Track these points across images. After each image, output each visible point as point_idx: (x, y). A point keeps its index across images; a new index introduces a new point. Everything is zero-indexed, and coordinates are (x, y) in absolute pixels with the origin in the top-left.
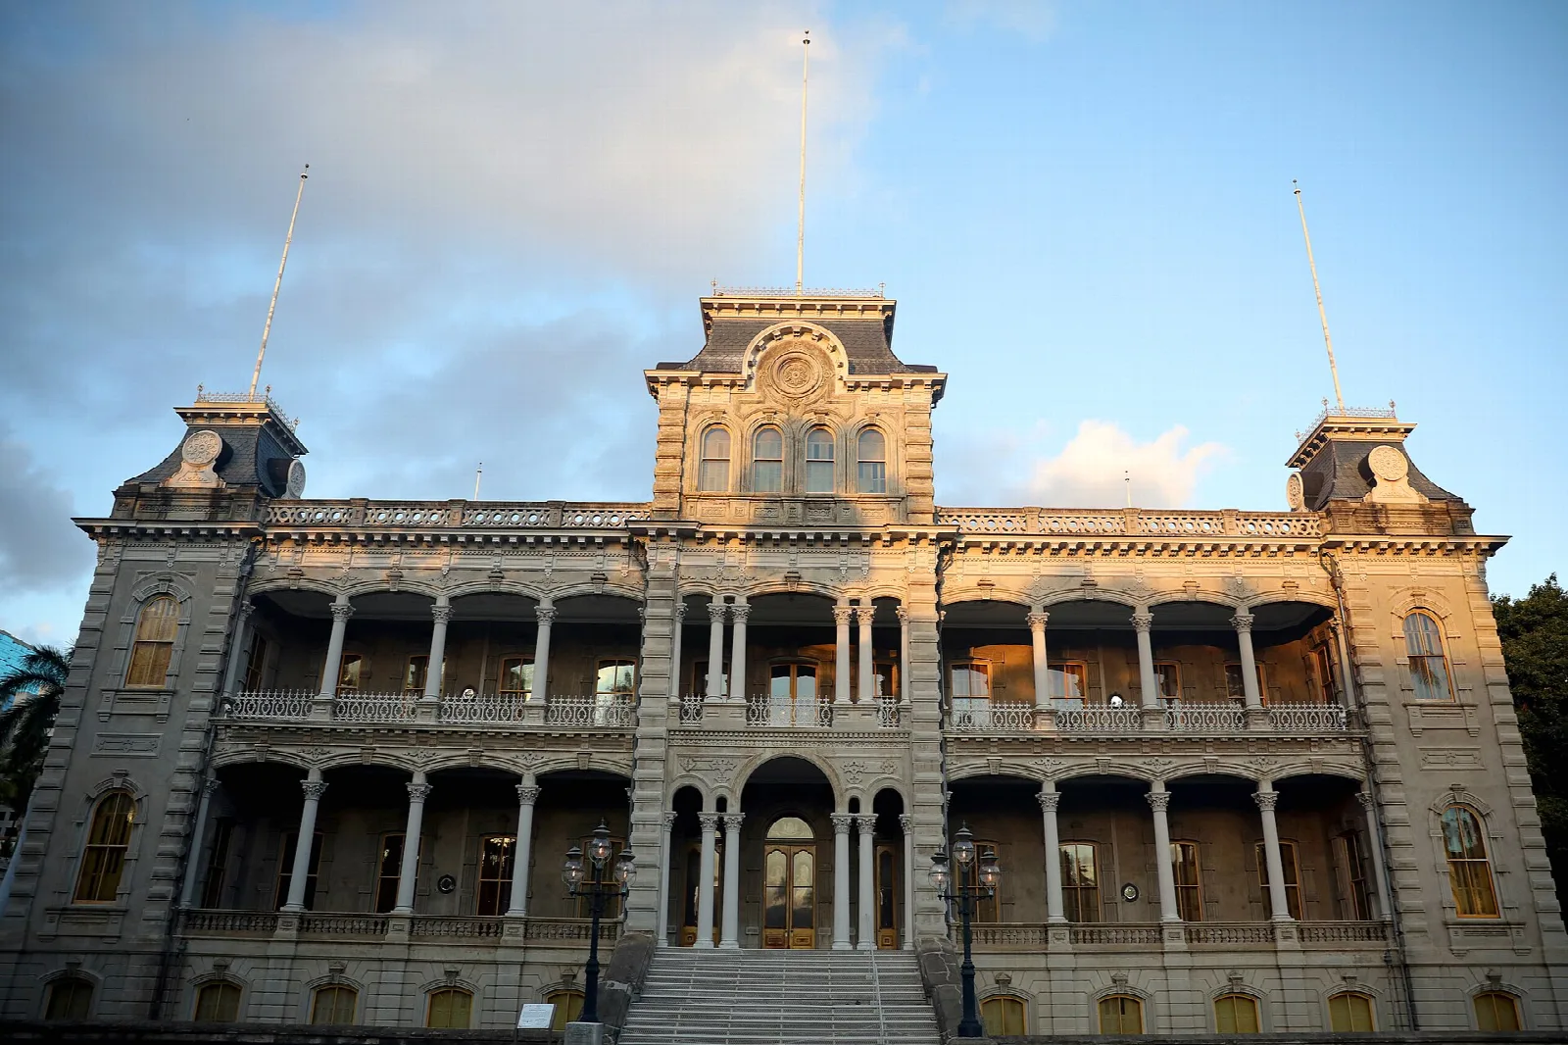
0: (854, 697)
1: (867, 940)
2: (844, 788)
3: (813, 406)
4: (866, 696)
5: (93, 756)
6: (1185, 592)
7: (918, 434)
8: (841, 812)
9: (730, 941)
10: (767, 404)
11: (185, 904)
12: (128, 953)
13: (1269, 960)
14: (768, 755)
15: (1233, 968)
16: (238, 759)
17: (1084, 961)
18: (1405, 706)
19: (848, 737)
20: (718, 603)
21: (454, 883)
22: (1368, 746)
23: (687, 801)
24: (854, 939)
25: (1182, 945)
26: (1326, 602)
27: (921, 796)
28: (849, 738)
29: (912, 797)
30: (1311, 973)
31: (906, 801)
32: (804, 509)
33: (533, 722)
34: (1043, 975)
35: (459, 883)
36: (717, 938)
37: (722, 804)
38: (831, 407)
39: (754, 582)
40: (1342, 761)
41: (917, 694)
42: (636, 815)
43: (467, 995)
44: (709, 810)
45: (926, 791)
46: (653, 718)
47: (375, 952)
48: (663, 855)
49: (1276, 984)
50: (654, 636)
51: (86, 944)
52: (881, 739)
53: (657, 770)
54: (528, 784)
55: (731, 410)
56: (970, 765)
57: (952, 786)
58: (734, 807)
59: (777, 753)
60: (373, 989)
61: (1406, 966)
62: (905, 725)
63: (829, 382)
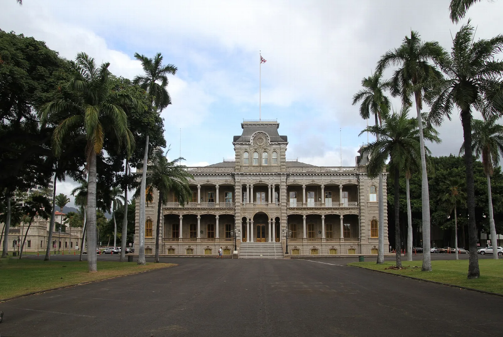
0: (272, 201)
1: (274, 241)
2: (270, 217)
3: (264, 148)
4: (274, 202)
6: (331, 182)
7: (283, 154)
8: (270, 221)
9: (252, 241)
10: (255, 148)
11: (163, 237)
13: (339, 244)
14: (257, 212)
16: (167, 214)
17: (309, 244)
18: (367, 203)
20: (248, 185)
21: (203, 232)
22: (360, 209)
23: (244, 219)
24: (272, 240)
25: (325, 241)
26: (356, 184)
27: (283, 218)
28: (271, 209)
29: (281, 218)
30: (345, 246)
31: (280, 219)
32: (262, 168)
33: (217, 207)
34: (302, 246)
35: (204, 232)
36: (250, 240)
37: (250, 220)
38: (267, 148)
39: (254, 182)
40: (355, 212)
41: (282, 201)
42: (236, 222)
43: (211, 250)
44: (248, 221)
45: (284, 217)
46: (238, 206)
47: (195, 244)
48: (241, 228)
49: (340, 247)
50: (237, 192)
51: (150, 243)
52: (277, 209)
53: (239, 215)
54: (217, 217)
55: (248, 149)
56: (291, 212)
57: (288, 216)
58: (252, 220)
59: (259, 211)
60: (196, 249)
61: (361, 245)
62: (280, 207)
63: (266, 143)
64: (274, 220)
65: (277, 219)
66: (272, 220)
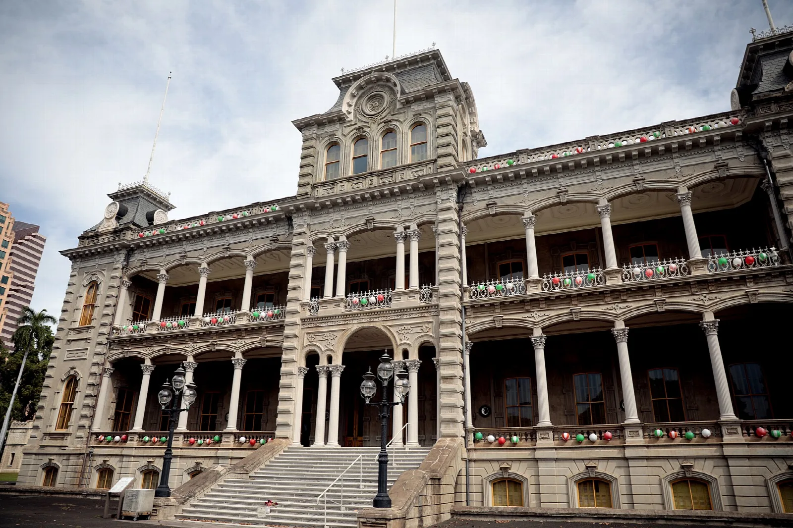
1: (413, 441)
2: (399, 344)
3: (384, 119)
4: (414, 287)
5: (65, 361)
8: (398, 359)
9: (333, 443)
10: (358, 125)
11: (95, 429)
12: (69, 454)
13: (716, 452)
14: (355, 328)
15: (685, 458)
16: (118, 356)
17: (564, 454)
19: (401, 312)
20: (331, 241)
27: (449, 346)
29: (439, 346)
31: (438, 349)
32: (378, 179)
36: (326, 441)
37: (330, 360)
38: (394, 117)
39: (349, 227)
41: (442, 279)
42: (283, 370)
45: (453, 342)
46: (294, 314)
48: (297, 392)
49: (724, 471)
50: (295, 266)
51: (56, 450)
52: (421, 311)
53: (295, 343)
54: (239, 358)
55: (338, 133)
56: (481, 321)
58: (338, 361)
59: (360, 326)
62: (434, 301)
63: (393, 102)
64: (414, 356)
65: (427, 352)
66: (406, 354)
